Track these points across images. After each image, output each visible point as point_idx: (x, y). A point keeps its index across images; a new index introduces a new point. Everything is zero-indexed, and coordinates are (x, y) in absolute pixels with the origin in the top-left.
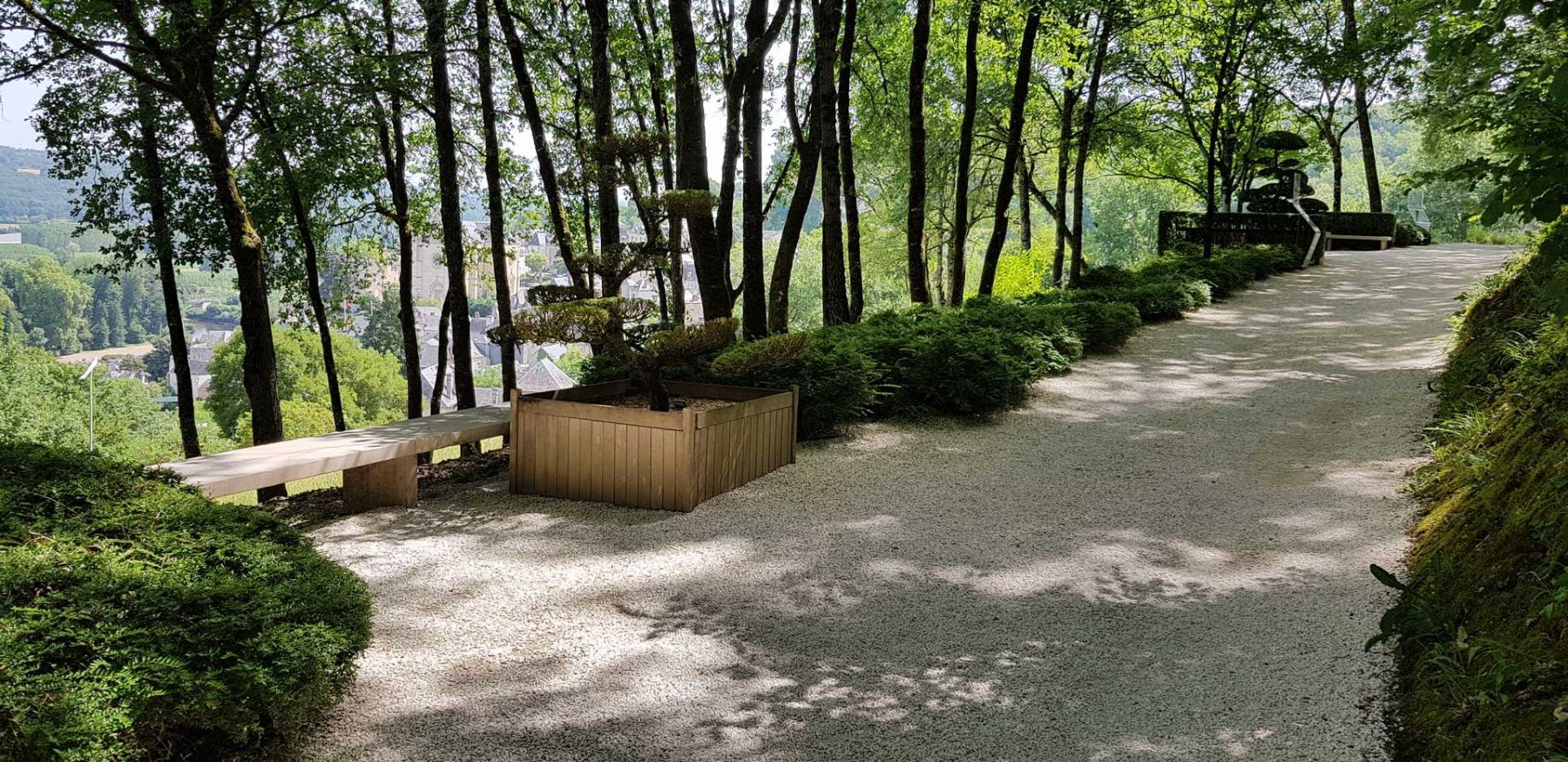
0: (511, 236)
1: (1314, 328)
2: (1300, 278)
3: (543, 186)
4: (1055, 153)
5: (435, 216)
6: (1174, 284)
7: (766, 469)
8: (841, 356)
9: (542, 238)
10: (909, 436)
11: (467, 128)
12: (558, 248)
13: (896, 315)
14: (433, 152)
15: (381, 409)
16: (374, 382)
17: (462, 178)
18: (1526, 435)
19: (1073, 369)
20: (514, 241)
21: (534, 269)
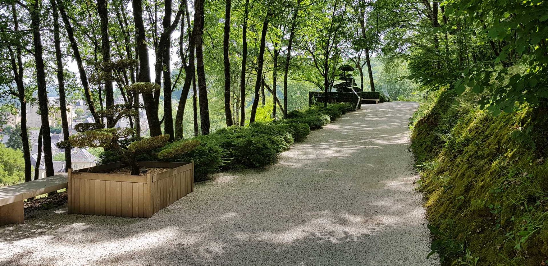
0: (68, 102)
1: (364, 130)
2: (355, 113)
3: (81, 83)
4: (272, 72)
5: (35, 95)
6: (318, 116)
7: (182, 196)
8: (210, 147)
9: (81, 103)
10: (237, 177)
11: (49, 61)
12: (88, 107)
13: (227, 130)
14: (35, 70)
15: (15, 171)
16: (12, 161)
17: (47, 80)
18: (466, 170)
19: (291, 147)
20: (69, 105)
21: (78, 115)
